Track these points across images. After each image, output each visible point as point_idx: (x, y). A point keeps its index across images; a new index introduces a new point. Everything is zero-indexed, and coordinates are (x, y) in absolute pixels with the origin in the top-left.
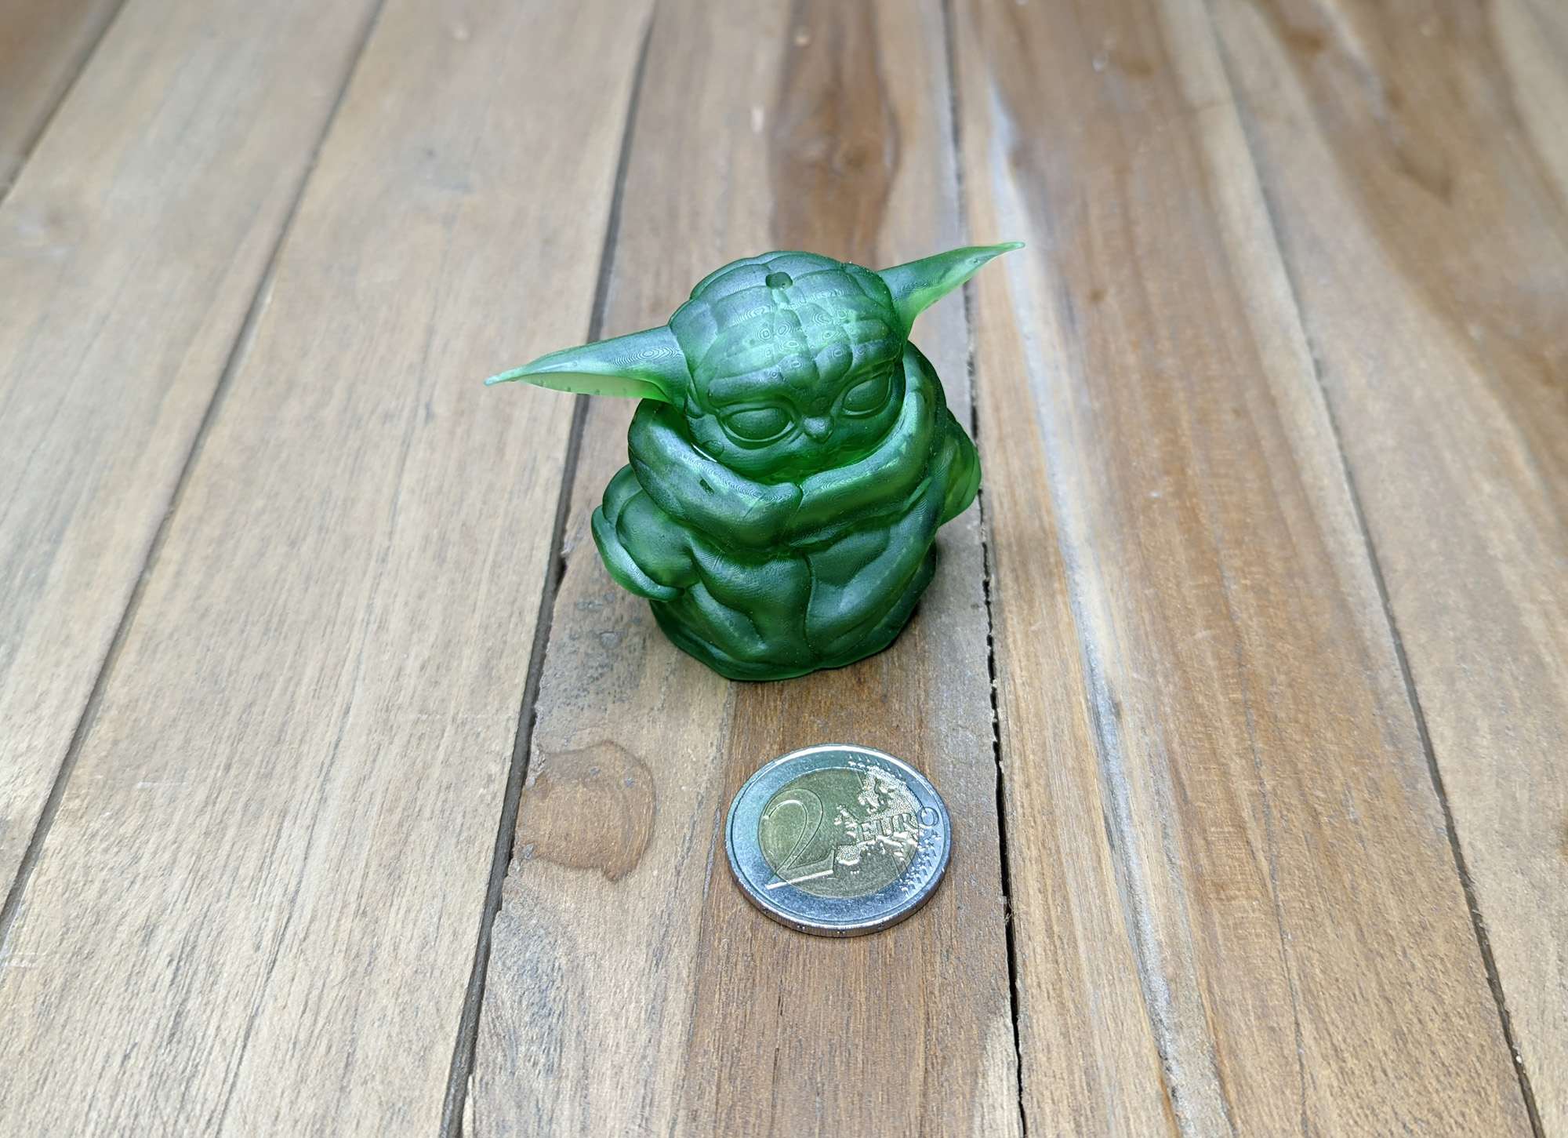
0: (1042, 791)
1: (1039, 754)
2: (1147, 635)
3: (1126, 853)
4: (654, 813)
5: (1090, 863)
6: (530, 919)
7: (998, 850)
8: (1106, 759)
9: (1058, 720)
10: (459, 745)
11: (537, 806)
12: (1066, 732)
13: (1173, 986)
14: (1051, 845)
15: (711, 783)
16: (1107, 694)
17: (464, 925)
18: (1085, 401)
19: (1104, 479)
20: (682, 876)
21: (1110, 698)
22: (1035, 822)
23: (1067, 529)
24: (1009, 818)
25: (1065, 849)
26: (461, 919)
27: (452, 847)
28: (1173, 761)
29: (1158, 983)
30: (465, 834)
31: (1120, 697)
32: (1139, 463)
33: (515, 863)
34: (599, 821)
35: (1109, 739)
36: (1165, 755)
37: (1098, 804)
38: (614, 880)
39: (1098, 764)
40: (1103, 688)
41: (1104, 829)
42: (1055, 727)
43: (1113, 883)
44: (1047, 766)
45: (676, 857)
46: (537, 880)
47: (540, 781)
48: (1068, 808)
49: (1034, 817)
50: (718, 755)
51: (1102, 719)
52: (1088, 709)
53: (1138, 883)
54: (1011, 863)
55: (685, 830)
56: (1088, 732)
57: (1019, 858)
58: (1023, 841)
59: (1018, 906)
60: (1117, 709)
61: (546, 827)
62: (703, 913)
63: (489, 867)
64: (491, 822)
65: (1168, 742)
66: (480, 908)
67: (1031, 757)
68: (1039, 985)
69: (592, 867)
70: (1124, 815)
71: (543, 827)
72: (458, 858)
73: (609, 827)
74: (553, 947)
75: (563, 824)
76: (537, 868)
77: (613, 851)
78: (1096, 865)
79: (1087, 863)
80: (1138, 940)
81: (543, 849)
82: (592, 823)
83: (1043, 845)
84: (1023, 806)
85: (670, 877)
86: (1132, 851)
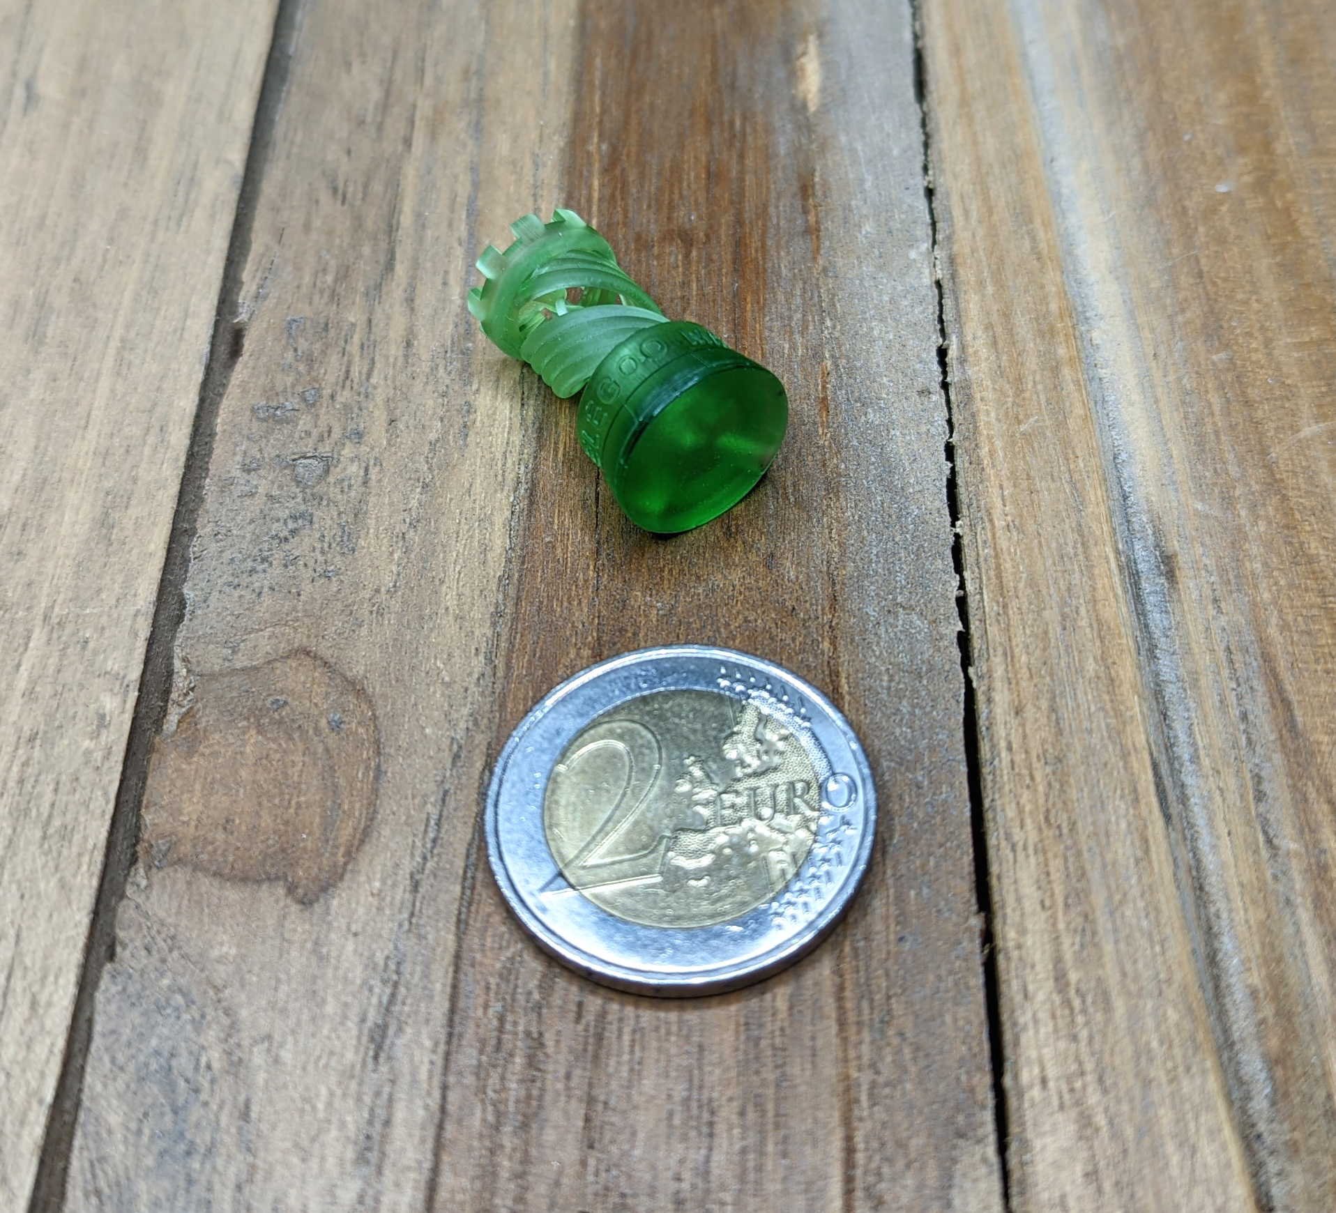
0: (1044, 720)
1: (1038, 653)
2: (1217, 433)
3: (1191, 826)
4: (377, 778)
5: (1129, 851)
6: (162, 975)
7: (968, 830)
8: (1152, 655)
9: (1069, 590)
10: (53, 661)
11: (177, 770)
12: (1083, 611)
13: (1279, 1072)
14: (1063, 819)
15: (476, 723)
16: (1151, 539)
17: (50, 988)
18: (1102, 33)
19: (1136, 163)
20: (422, 890)
21: (1157, 546)
22: (1032, 778)
23: (1079, 251)
24: (986, 770)
25: (1085, 828)
26: (44, 978)
27: (33, 848)
28: (1267, 658)
29: (1253, 1065)
30: (57, 823)
31: (1174, 545)
32: (1194, 135)
33: (139, 875)
34: (282, 794)
35: (1155, 618)
36: (1255, 649)
37: (1141, 740)
38: (306, 902)
39: (1139, 668)
40: (1144, 529)
41: (1152, 788)
42: (1064, 604)
43: (1171, 888)
44: (1052, 675)
45: (412, 855)
46: (175, 904)
47: (184, 726)
48: (1089, 751)
49: (1030, 768)
50: (488, 671)
51: (1144, 584)
52: (1120, 568)
53: (1213, 879)
54: (992, 853)
55: (429, 808)
56: (1118, 610)
57: (1003, 844)
58: (1011, 812)
59: (1007, 935)
60: (1168, 566)
61: (191, 808)
62: (458, 957)
63: (95, 882)
64: (101, 800)
65: (1258, 625)
66: (77, 956)
67: (1024, 658)
68: (1044, 1081)
69: (269, 879)
70: (1186, 757)
71: (187, 808)
72: (44, 867)
73: (299, 805)
74: (199, 1025)
75: (221, 800)
76: (174, 883)
77: (305, 849)
78: (1140, 854)
79: (1123, 850)
80: (1217, 987)
81: (185, 849)
82: (271, 798)
83: (1047, 819)
84: (1010, 748)
85: (401, 893)
86: (1200, 820)
